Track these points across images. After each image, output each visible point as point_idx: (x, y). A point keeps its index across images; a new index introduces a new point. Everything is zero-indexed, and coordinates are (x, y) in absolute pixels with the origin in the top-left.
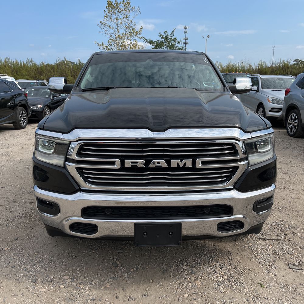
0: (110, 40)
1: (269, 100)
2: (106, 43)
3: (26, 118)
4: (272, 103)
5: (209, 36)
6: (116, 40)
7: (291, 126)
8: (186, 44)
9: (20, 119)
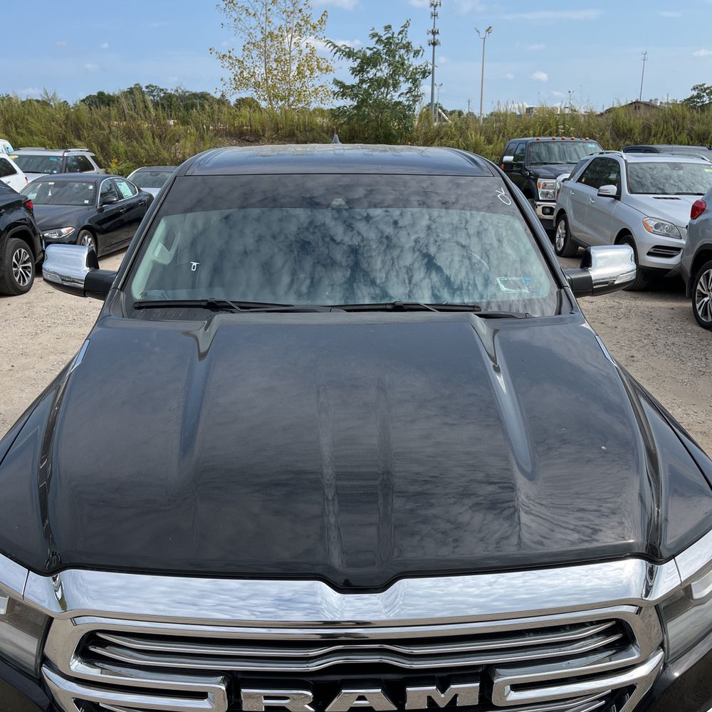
0: (248, 44)
1: (646, 225)
2: (238, 54)
3: (30, 264)
4: (654, 233)
5: (490, 27)
6: (262, 44)
7: (707, 303)
8: (434, 44)
9: (14, 269)
